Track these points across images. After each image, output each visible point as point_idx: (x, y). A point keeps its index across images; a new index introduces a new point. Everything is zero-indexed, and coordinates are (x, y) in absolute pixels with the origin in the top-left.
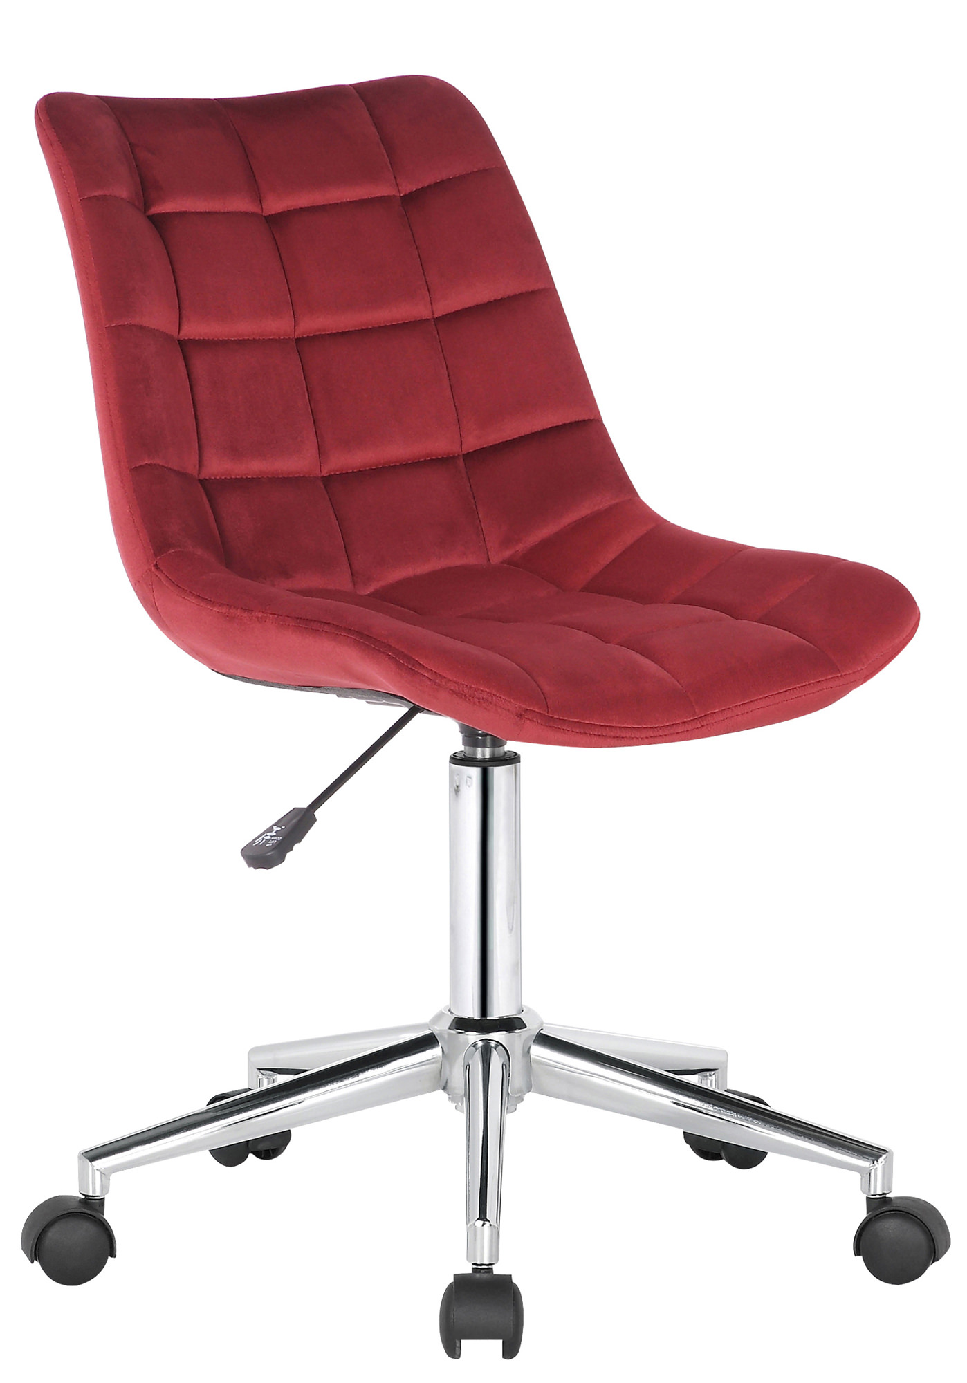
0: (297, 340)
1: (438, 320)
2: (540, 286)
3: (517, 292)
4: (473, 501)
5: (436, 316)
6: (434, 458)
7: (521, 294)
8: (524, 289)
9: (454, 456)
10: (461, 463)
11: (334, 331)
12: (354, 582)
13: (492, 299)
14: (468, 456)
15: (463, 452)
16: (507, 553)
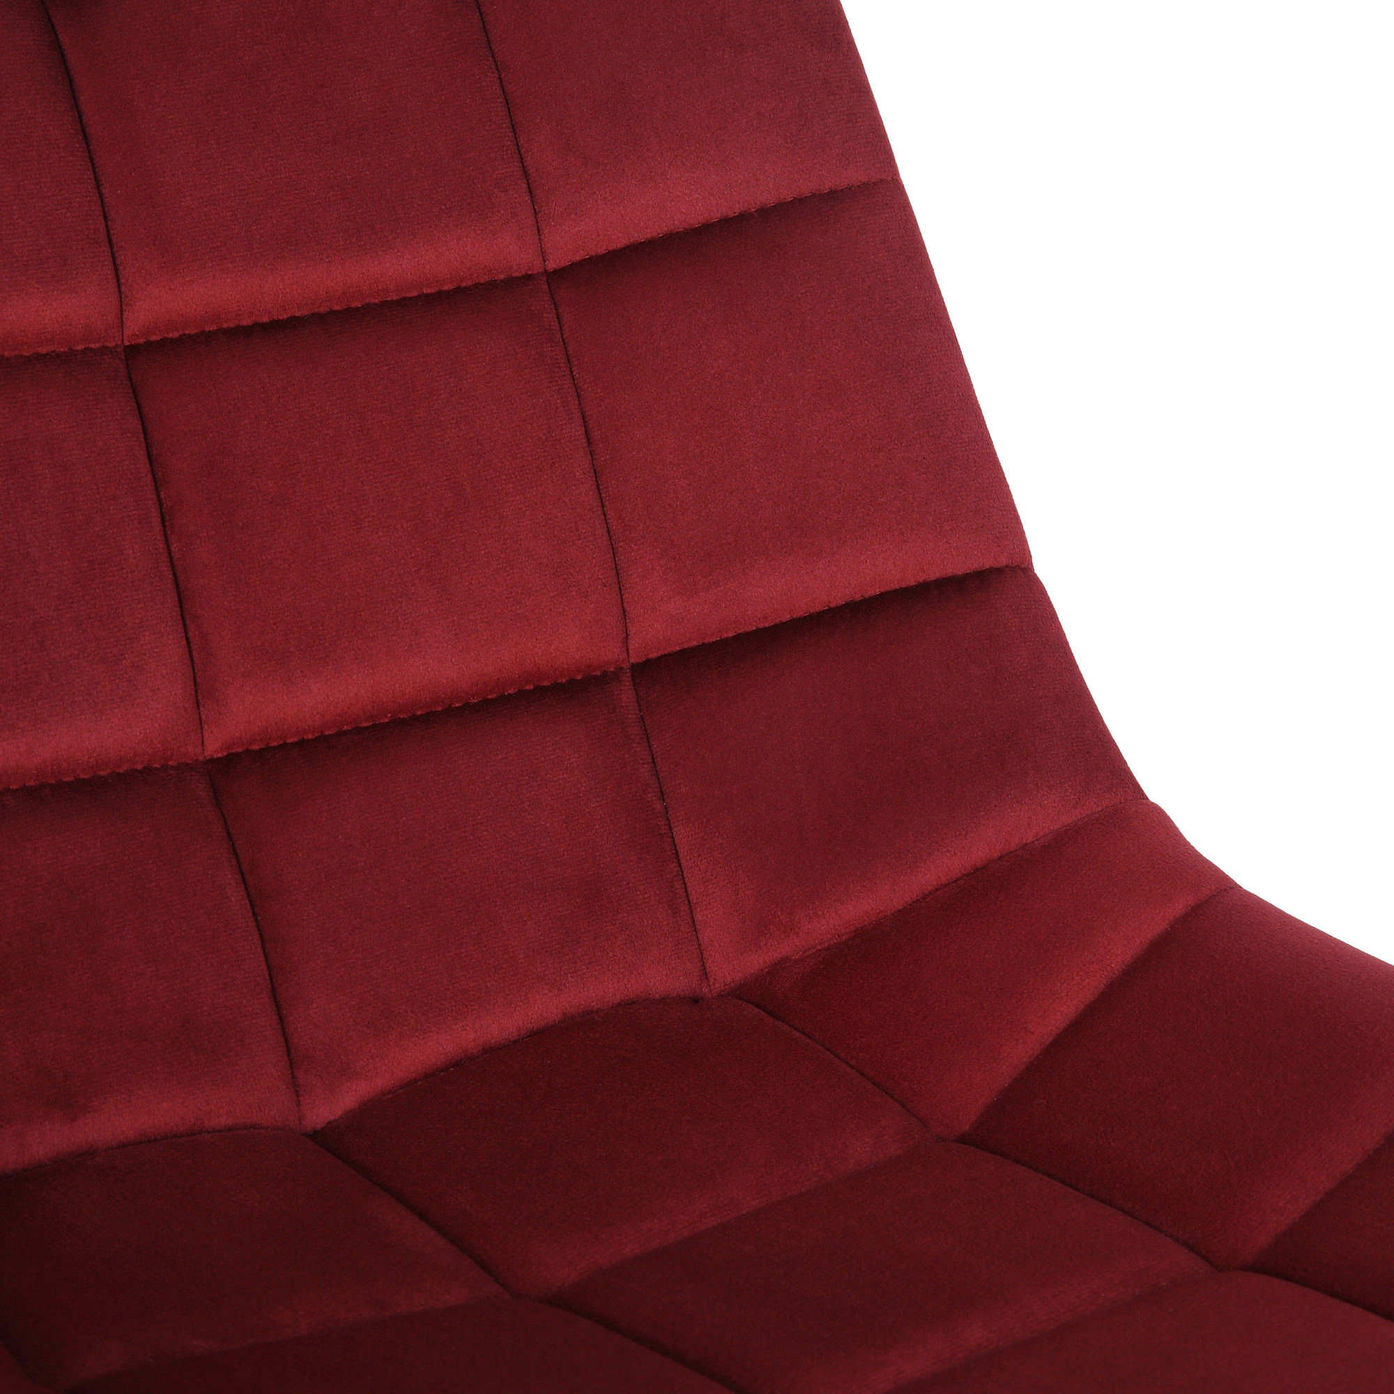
0: (133, 352)
1: (559, 276)
2: (854, 175)
3: (788, 195)
4: (658, 806)
5: (552, 265)
6: (546, 683)
7: (800, 201)
8: (806, 186)
9: (605, 674)
10: (626, 694)
11: (246, 322)
12: (296, 1088)
13: (716, 215)
14: (645, 670)
15: (632, 661)
16: (756, 961)
